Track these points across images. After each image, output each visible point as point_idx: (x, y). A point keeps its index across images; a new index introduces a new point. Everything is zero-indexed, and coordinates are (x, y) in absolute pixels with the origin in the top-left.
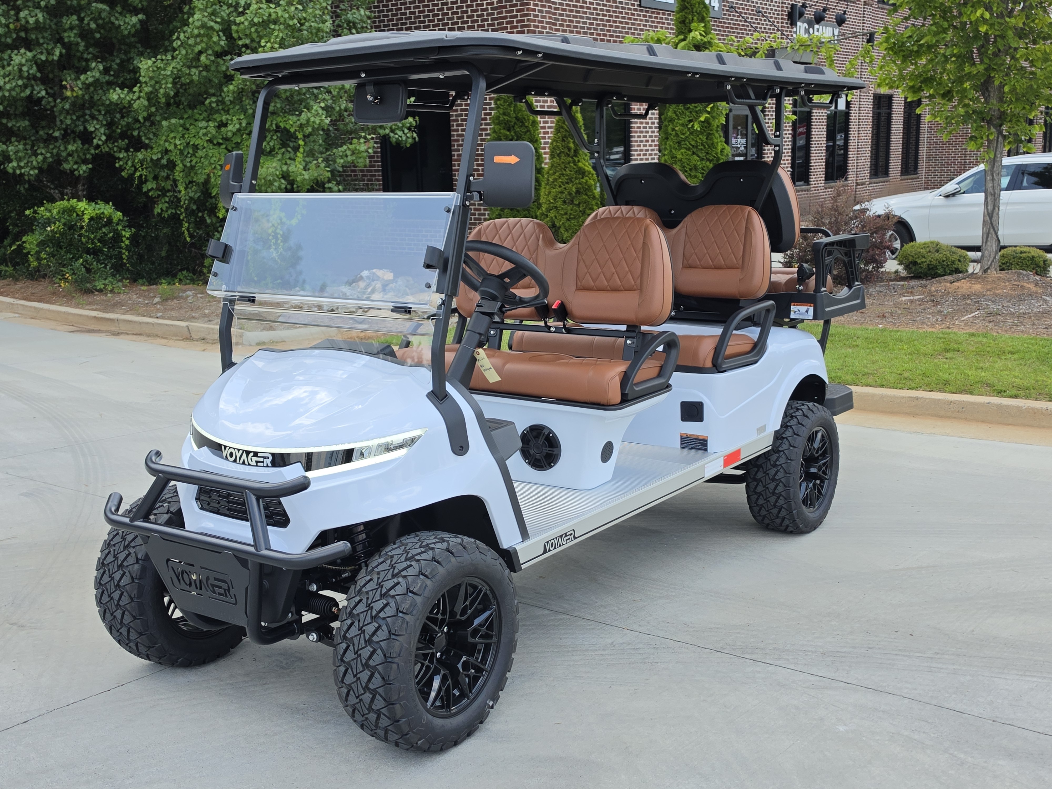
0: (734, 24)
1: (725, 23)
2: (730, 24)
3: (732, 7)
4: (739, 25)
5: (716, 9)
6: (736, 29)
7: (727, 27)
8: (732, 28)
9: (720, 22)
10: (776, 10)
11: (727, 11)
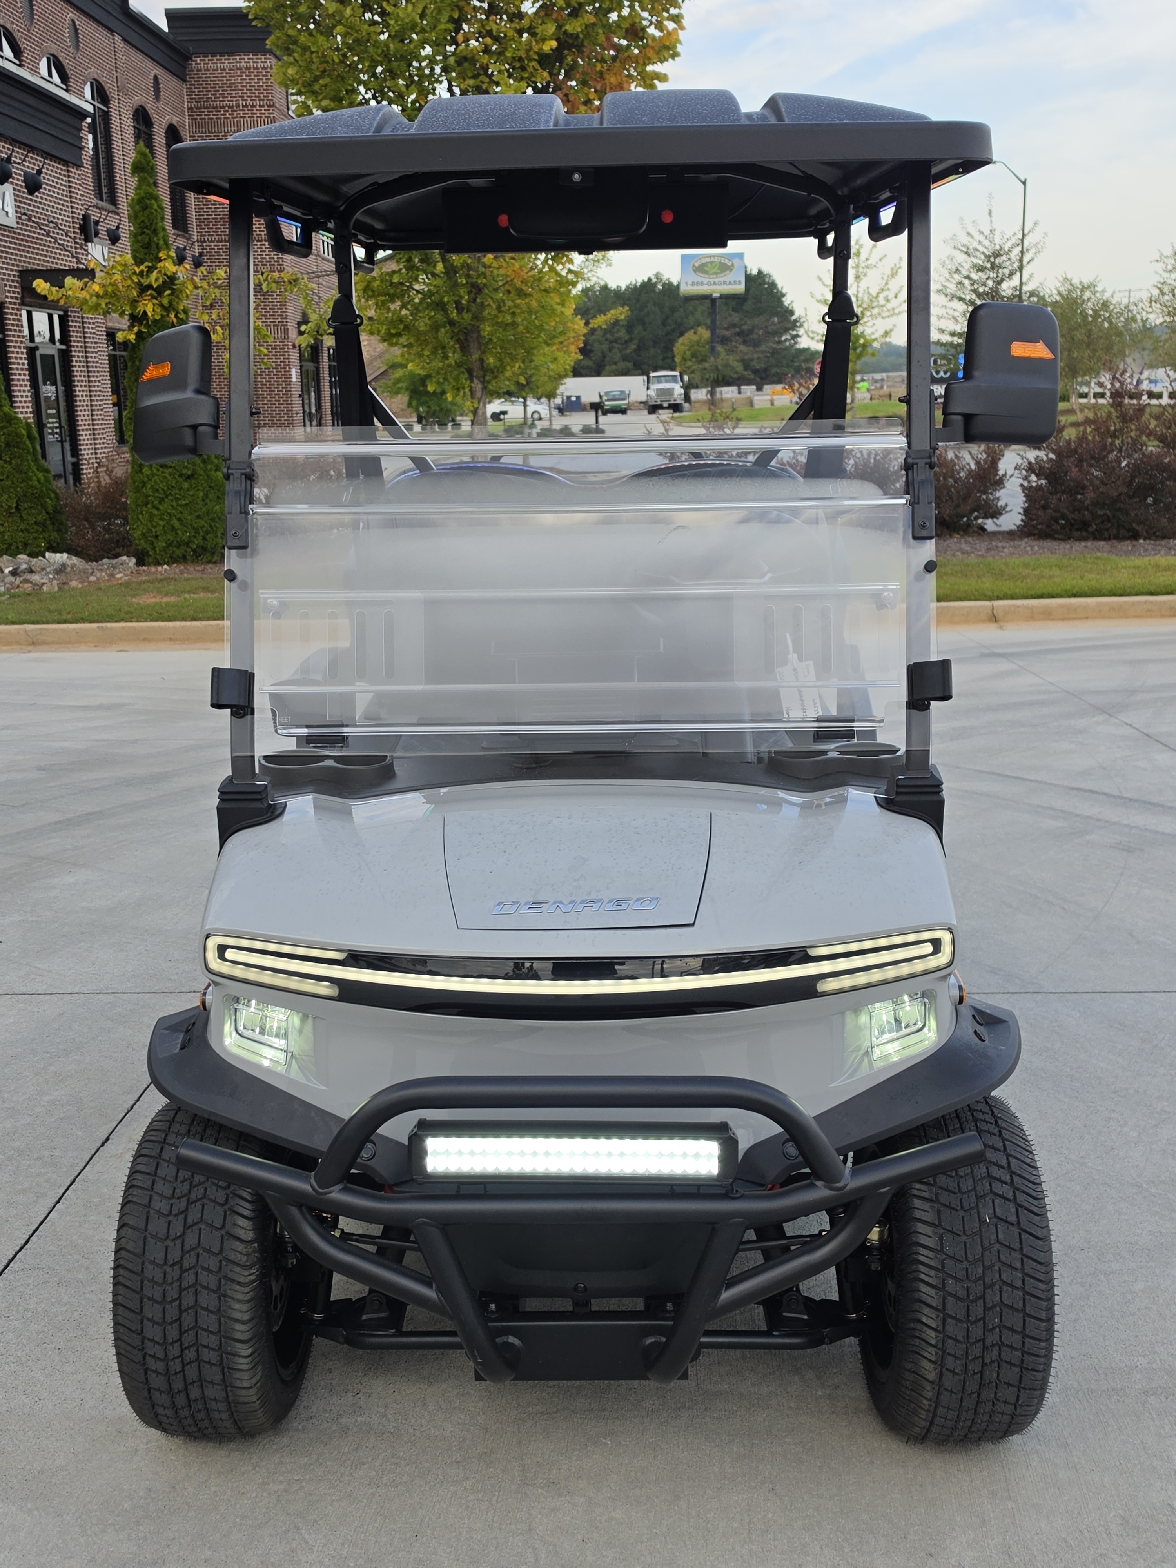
0: (28, 236)
1: (19, 234)
2: (24, 235)
3: (25, 214)
4: (33, 237)
5: (10, 214)
6: (32, 242)
7: (22, 240)
8: (27, 241)
9: (15, 233)
10: (66, 221)
11: (20, 218)
